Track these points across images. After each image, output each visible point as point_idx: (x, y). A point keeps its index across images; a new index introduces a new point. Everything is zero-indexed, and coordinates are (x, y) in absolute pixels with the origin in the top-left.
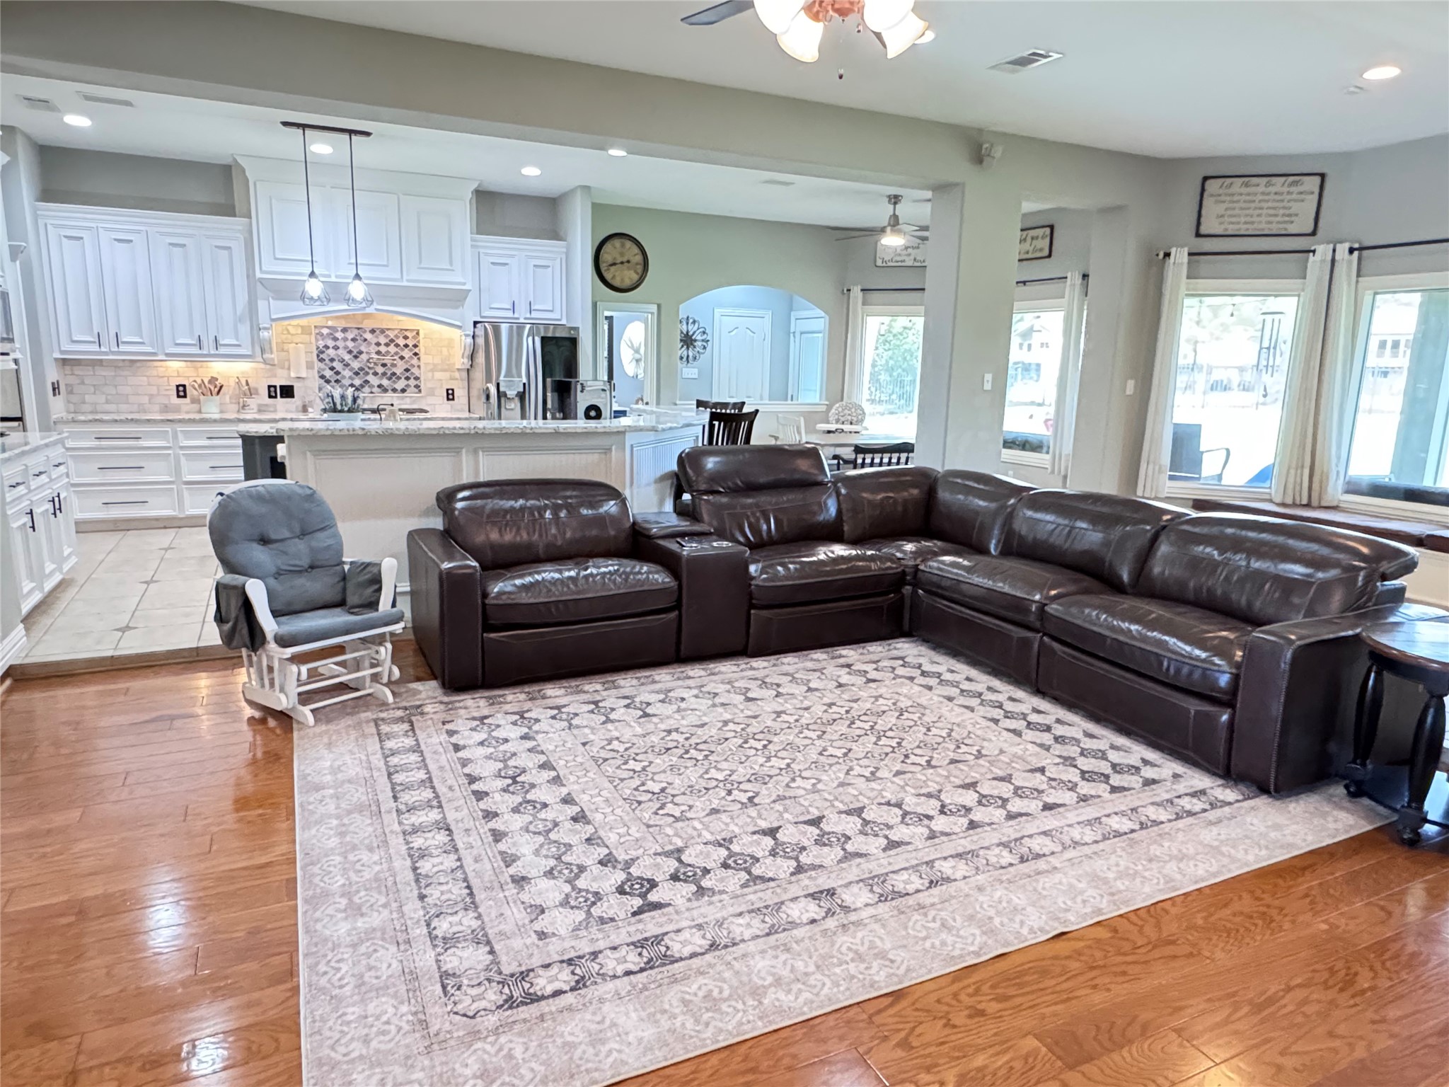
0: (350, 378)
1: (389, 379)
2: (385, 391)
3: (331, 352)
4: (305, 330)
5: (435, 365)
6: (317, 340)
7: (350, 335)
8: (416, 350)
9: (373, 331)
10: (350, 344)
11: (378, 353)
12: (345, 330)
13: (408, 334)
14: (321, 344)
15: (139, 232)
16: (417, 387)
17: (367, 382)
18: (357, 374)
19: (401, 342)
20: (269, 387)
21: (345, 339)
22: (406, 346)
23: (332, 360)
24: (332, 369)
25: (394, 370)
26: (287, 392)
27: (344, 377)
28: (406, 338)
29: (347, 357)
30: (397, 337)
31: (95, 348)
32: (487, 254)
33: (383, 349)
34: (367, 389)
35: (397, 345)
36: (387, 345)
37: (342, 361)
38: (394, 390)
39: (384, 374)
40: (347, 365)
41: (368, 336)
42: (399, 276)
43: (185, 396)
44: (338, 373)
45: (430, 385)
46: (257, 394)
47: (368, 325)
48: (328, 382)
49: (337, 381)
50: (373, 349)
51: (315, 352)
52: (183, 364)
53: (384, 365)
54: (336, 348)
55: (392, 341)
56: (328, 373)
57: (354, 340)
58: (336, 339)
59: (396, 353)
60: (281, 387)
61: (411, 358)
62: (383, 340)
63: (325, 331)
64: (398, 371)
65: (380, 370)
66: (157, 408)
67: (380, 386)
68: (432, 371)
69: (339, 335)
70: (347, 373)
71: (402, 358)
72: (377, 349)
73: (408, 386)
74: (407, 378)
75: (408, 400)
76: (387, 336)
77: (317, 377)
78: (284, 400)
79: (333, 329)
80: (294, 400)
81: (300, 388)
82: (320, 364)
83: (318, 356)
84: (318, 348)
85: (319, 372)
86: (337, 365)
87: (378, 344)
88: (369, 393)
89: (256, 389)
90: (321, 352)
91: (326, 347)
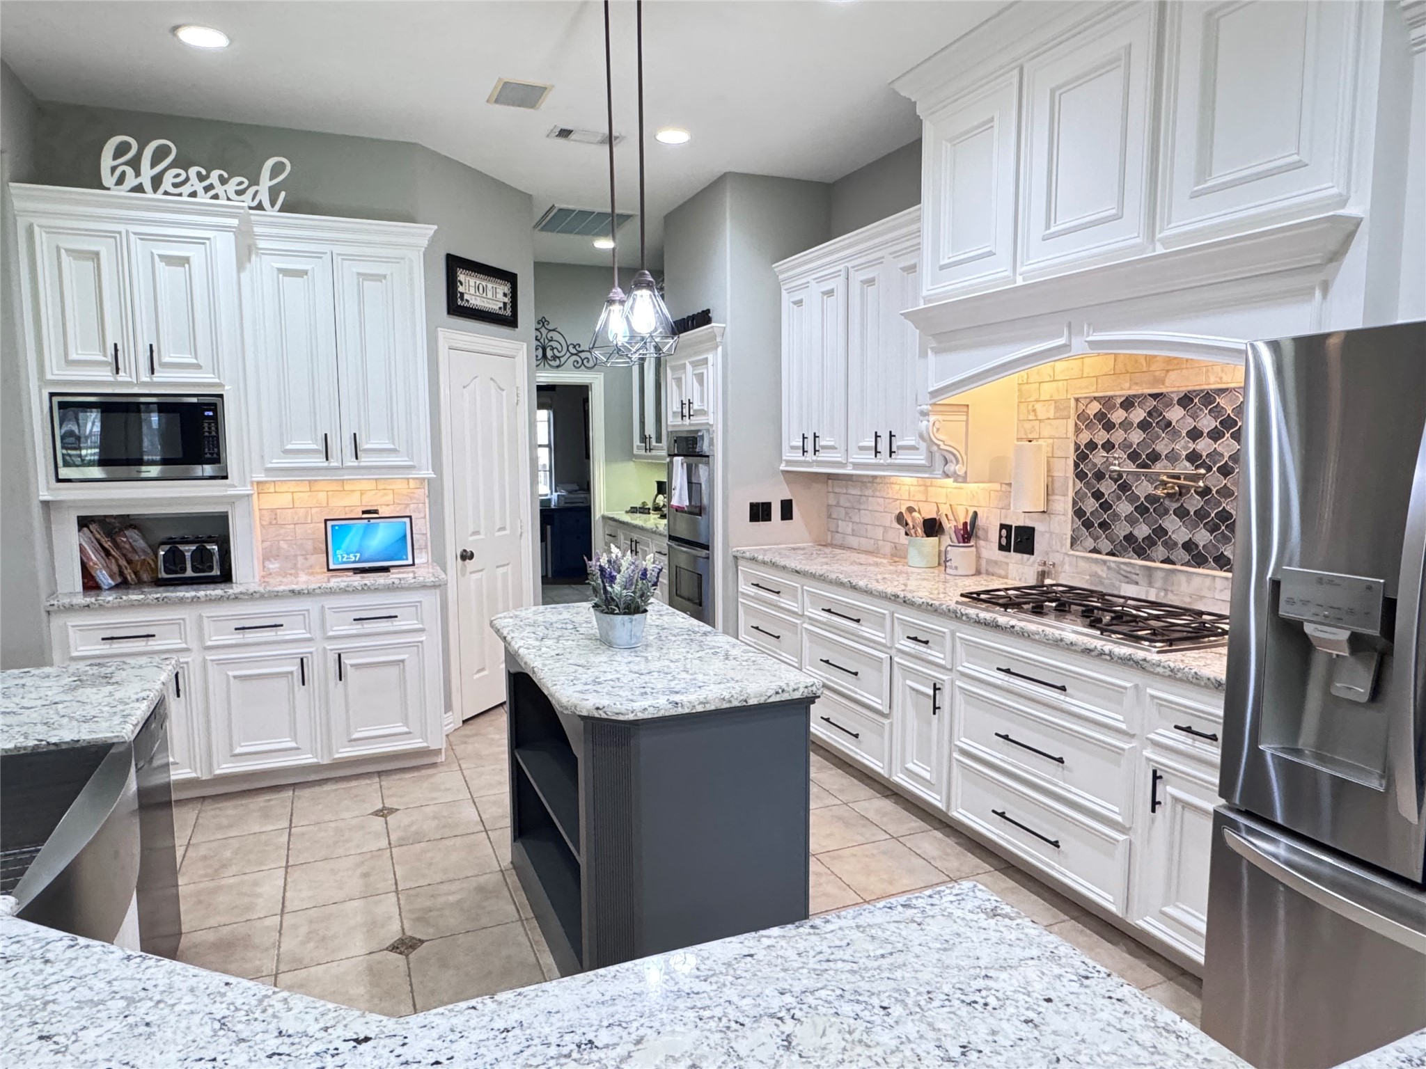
0: (1130, 520)
1: (1213, 529)
2: (1199, 559)
3: (1098, 457)
4: (1060, 408)
6: (1078, 430)
7: (1138, 415)
9: (1185, 400)
11: (1193, 457)
12: (1128, 404)
14: (1085, 437)
15: (840, 272)
17: (1161, 532)
18: (1142, 510)
20: (1002, 526)
21: (1128, 425)
23: (1099, 476)
24: (1098, 495)
26: (1025, 540)
27: (1116, 516)
29: (1127, 469)
33: (1204, 446)
34: (1159, 550)
36: (1215, 435)
37: (1118, 477)
38: (1221, 562)
39: (1201, 514)
40: (1124, 488)
41: (1175, 414)
44: (1106, 506)
46: (986, 540)
47: (1176, 384)
48: (1088, 525)
49: (1104, 525)
50: (1183, 446)
51: (1072, 457)
54: (1108, 446)
56: (1091, 505)
57: (1144, 426)
58: (1109, 426)
60: (1017, 528)
62: (1207, 423)
63: (1095, 407)
65: (1194, 503)
67: (1189, 546)
69: (1118, 416)
70: (1123, 508)
72: (1191, 446)
76: (1216, 411)
77: (1070, 512)
78: (1019, 556)
79: (1107, 402)
80: (1032, 558)
81: (1043, 534)
82: (1079, 485)
83: (1076, 465)
84: (1077, 447)
85: (1075, 503)
86: (1107, 487)
87: (1195, 434)
88: (1162, 562)
89: (986, 531)
90: (1082, 457)
91: (1092, 446)
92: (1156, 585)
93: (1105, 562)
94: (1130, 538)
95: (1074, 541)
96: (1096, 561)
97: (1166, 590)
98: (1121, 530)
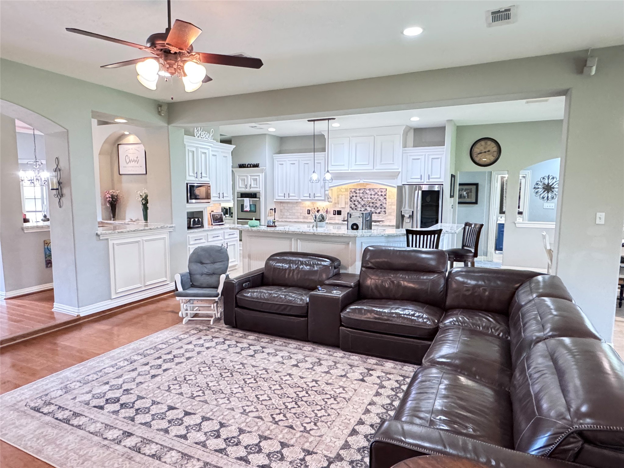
0: (361, 208)
1: (375, 208)
3: (354, 198)
4: (346, 190)
5: (392, 203)
6: (350, 194)
7: (361, 192)
8: (385, 197)
9: (369, 190)
10: (361, 195)
11: (371, 198)
12: (360, 190)
13: (382, 190)
14: (352, 195)
15: (296, 160)
16: (385, 211)
18: (363, 206)
19: (380, 194)
20: (334, 211)
21: (360, 193)
22: (382, 195)
23: (355, 201)
24: (354, 204)
25: (376, 205)
26: (339, 213)
27: (358, 208)
28: (382, 192)
29: (360, 200)
30: (378, 192)
31: (283, 198)
32: (410, 155)
33: (373, 196)
35: (378, 195)
36: (374, 195)
37: (358, 201)
38: (376, 213)
39: (372, 206)
41: (368, 192)
42: (372, 168)
43: (309, 214)
44: (356, 206)
45: (389, 211)
46: (330, 213)
47: (368, 187)
48: (353, 209)
49: (356, 209)
50: (369, 196)
51: (349, 198)
52: (310, 203)
53: (373, 203)
54: (356, 196)
55: (376, 193)
56: (353, 206)
57: (363, 193)
58: (356, 193)
59: (378, 198)
60: (337, 211)
61: (383, 200)
62: (373, 193)
63: (353, 190)
64: (378, 205)
65: (371, 205)
66: (302, 217)
68: (391, 205)
69: (358, 191)
70: (359, 206)
71: (380, 200)
72: (371, 196)
73: (381, 211)
74: (381, 208)
75: (381, 217)
76: (374, 191)
77: (349, 207)
78: (338, 216)
79: (356, 189)
80: (341, 215)
81: (343, 211)
82: (351, 203)
84: (350, 196)
85: (350, 205)
86: (356, 203)
87: (371, 195)
89: (330, 212)
90: (351, 198)
91: (353, 196)
98: (359, 209)
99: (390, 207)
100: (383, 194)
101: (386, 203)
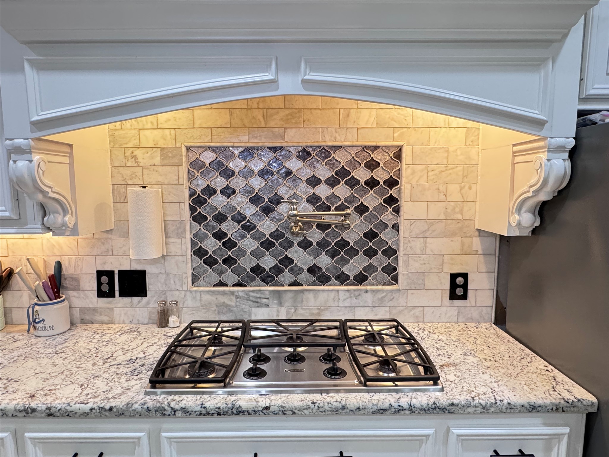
0: (255, 254)
1: (333, 254)
2: (324, 279)
3: (219, 201)
5: (431, 223)
6: (191, 177)
7: (257, 165)
8: (393, 192)
9: (304, 154)
10: (257, 183)
11: (313, 200)
12: (247, 154)
13: (377, 156)
14: (201, 184)
16: (390, 270)
17: (287, 261)
18: (267, 245)
19: (362, 175)
20: (100, 274)
21: (248, 174)
22: (372, 183)
23: (220, 218)
24: (219, 235)
25: (344, 235)
28: (372, 165)
29: (250, 211)
30: (353, 163)
33: (323, 191)
34: (287, 276)
35: (353, 183)
36: (332, 182)
37: (240, 218)
38: (342, 279)
39: (323, 245)
40: (248, 227)
41: (294, 165)
44: (230, 244)
45: (415, 265)
46: (77, 288)
47: (294, 140)
48: (211, 262)
49: (228, 261)
50: (304, 191)
51: (187, 202)
53: (322, 227)
54: (228, 192)
55: (343, 173)
56: (211, 245)
57: (264, 173)
58: (228, 174)
59: (350, 200)
60: (120, 272)
61: (380, 209)
62: (324, 172)
63: (208, 157)
64: (352, 237)
65: (315, 236)
67: (313, 270)
68: (424, 235)
69: (236, 165)
70: (248, 244)
71: (362, 209)
72: (311, 191)
73: (370, 268)
74: (370, 253)
76: (331, 164)
77: (189, 253)
78: (127, 300)
79: (223, 152)
80: (145, 299)
81: (157, 275)
82: (197, 227)
83: (192, 209)
84: (192, 193)
85: (193, 243)
86: (230, 228)
87: (314, 182)
88: (290, 285)
89: (76, 280)
90: (198, 201)
91: (210, 191)
92: (287, 304)
93: (232, 293)
94: (257, 270)
95: (195, 279)
96: (224, 293)
97: (296, 307)
98: (247, 263)
99: (418, 244)
100: (381, 175)
101: (396, 227)
